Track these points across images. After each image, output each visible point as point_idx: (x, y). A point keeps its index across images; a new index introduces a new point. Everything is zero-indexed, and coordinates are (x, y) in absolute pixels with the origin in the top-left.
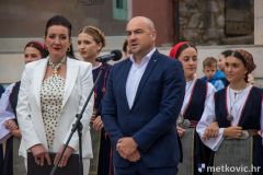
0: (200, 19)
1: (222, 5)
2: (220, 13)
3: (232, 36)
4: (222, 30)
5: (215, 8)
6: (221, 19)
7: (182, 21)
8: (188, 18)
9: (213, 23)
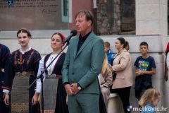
0: (108, 22)
1: (119, 15)
2: (118, 19)
3: (125, 31)
4: (119, 28)
5: (116, 16)
6: (119, 22)
7: (98, 23)
8: (102, 21)
9: (115, 24)
